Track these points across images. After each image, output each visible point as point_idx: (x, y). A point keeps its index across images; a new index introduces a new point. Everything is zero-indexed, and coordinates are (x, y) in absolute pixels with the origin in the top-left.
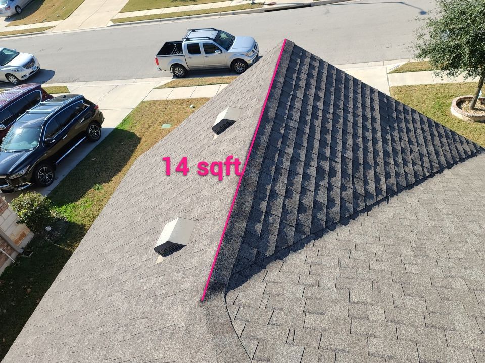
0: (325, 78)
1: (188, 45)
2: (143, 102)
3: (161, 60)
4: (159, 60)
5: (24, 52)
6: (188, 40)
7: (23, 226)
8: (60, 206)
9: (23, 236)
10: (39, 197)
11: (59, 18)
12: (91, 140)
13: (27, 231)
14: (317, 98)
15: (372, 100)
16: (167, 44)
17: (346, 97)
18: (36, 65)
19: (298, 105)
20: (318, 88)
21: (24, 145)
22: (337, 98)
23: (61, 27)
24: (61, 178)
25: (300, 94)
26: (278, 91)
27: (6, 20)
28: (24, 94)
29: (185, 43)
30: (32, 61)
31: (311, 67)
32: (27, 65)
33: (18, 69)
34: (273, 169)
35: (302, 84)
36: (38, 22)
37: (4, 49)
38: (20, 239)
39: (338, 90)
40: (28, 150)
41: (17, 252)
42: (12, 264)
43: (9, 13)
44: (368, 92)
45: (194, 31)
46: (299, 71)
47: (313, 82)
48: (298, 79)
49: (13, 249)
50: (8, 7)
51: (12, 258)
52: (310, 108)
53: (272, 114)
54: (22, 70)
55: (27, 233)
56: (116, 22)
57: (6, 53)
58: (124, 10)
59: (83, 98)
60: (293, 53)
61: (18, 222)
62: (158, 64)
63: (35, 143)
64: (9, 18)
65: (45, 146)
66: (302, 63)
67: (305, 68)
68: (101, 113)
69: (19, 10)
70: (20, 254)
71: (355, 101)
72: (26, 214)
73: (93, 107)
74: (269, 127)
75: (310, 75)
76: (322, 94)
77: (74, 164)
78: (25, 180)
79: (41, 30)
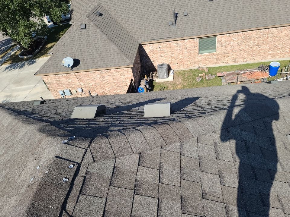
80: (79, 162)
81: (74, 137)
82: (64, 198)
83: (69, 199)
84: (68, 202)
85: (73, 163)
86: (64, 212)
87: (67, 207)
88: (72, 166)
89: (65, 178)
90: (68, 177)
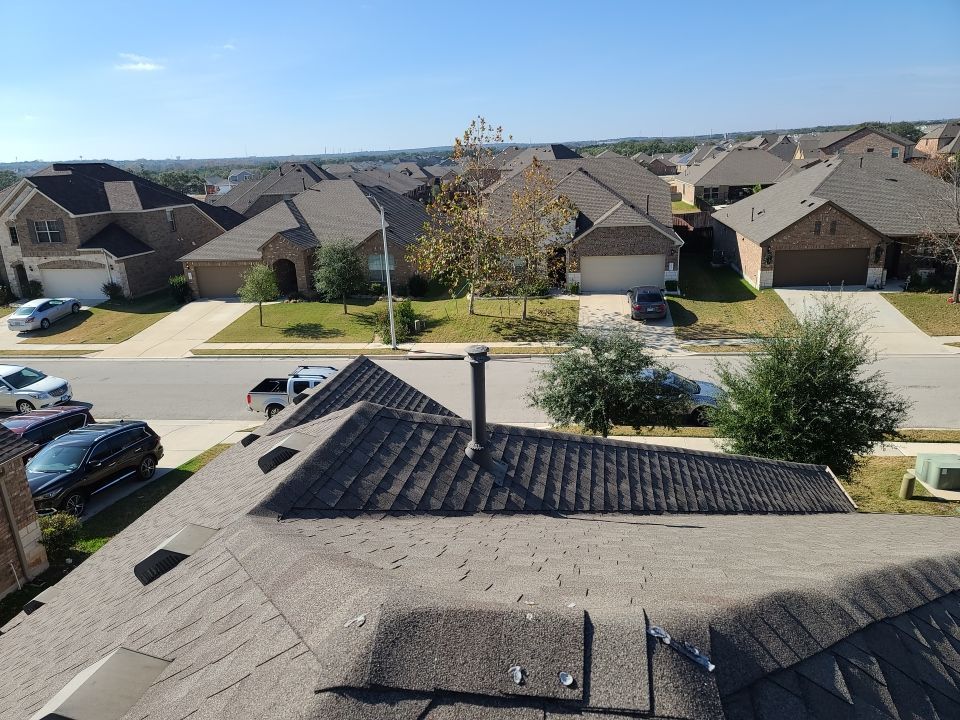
0: (385, 381)
1: (295, 382)
2: (218, 445)
3: (254, 397)
4: (253, 397)
5: (55, 376)
6: (296, 376)
7: (42, 549)
8: (87, 539)
9: (38, 561)
10: (71, 520)
11: (109, 340)
12: (139, 477)
13: (44, 558)
14: (372, 389)
15: (421, 402)
16: (267, 381)
17: (398, 395)
18: (68, 394)
19: (355, 389)
20: (376, 385)
21: (59, 467)
22: (390, 393)
23: (110, 352)
24: (91, 514)
25: (359, 385)
26: (342, 380)
27: (19, 335)
28: (66, 415)
29: (291, 380)
30: (64, 387)
31: (376, 373)
32: (54, 392)
33: (40, 395)
34: (323, 411)
35: (364, 380)
36: (74, 342)
37: (26, 369)
38: (34, 564)
39: (392, 390)
40: (65, 472)
41: (26, 578)
42: (17, 590)
43: (29, 327)
44: (420, 397)
45: (306, 367)
46: (364, 374)
47: (373, 381)
48: (362, 377)
49: (23, 573)
50: (31, 319)
51: (19, 584)
52: (363, 393)
53: (333, 388)
54: (46, 397)
55: (43, 560)
56: (198, 354)
57: (25, 373)
58: (214, 340)
59: (145, 425)
60: (363, 363)
61: (40, 542)
62: (249, 402)
63: (74, 466)
64: (24, 334)
65: (87, 469)
66: (369, 370)
67: (371, 373)
68: (161, 447)
69: (46, 324)
70: (29, 583)
71: (405, 398)
72: (52, 532)
73: (154, 439)
74: (328, 393)
75: (372, 377)
76: (377, 389)
77: (111, 501)
78: (50, 505)
79: (77, 354)
80: (593, 702)
81: (712, 667)
82: (464, 690)
83: (464, 706)
84: (458, 705)
85: (580, 682)
86: (426, 703)
87: (442, 708)
88: (569, 681)
89: (523, 672)
90: (529, 681)
